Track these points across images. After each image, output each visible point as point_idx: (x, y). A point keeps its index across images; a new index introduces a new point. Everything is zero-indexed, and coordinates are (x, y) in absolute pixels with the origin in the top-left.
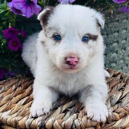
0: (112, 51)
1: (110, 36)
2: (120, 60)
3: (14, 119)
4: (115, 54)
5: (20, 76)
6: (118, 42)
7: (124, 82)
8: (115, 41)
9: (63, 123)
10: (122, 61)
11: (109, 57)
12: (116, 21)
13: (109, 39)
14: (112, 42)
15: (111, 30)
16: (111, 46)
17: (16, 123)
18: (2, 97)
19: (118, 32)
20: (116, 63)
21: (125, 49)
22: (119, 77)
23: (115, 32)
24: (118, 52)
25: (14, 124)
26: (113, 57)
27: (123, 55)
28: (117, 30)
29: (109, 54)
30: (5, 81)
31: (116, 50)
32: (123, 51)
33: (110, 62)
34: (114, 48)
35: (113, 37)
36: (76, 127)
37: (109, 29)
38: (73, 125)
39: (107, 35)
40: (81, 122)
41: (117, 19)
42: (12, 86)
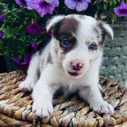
0: (113, 63)
1: (113, 49)
2: (119, 73)
3: (11, 108)
4: (114, 67)
5: (22, 72)
6: (119, 56)
7: (121, 92)
8: (117, 54)
9: (60, 120)
10: (120, 75)
11: (109, 69)
12: (120, 37)
13: (112, 52)
14: (114, 55)
15: (115, 43)
16: (112, 59)
17: (13, 112)
18: (2, 87)
19: (121, 47)
20: (114, 75)
21: (124, 65)
22: (116, 87)
23: (118, 46)
24: (118, 66)
25: (10, 113)
26: (113, 70)
27: (122, 70)
28: (121, 44)
29: (110, 66)
30: (6, 73)
31: (116, 63)
32: (123, 65)
33: (109, 73)
34: (115, 61)
35: (115, 51)
36: (72, 126)
37: (113, 42)
38: (70, 123)
39: (111, 48)
40: (78, 121)
41: (122, 35)
42: (13, 79)
